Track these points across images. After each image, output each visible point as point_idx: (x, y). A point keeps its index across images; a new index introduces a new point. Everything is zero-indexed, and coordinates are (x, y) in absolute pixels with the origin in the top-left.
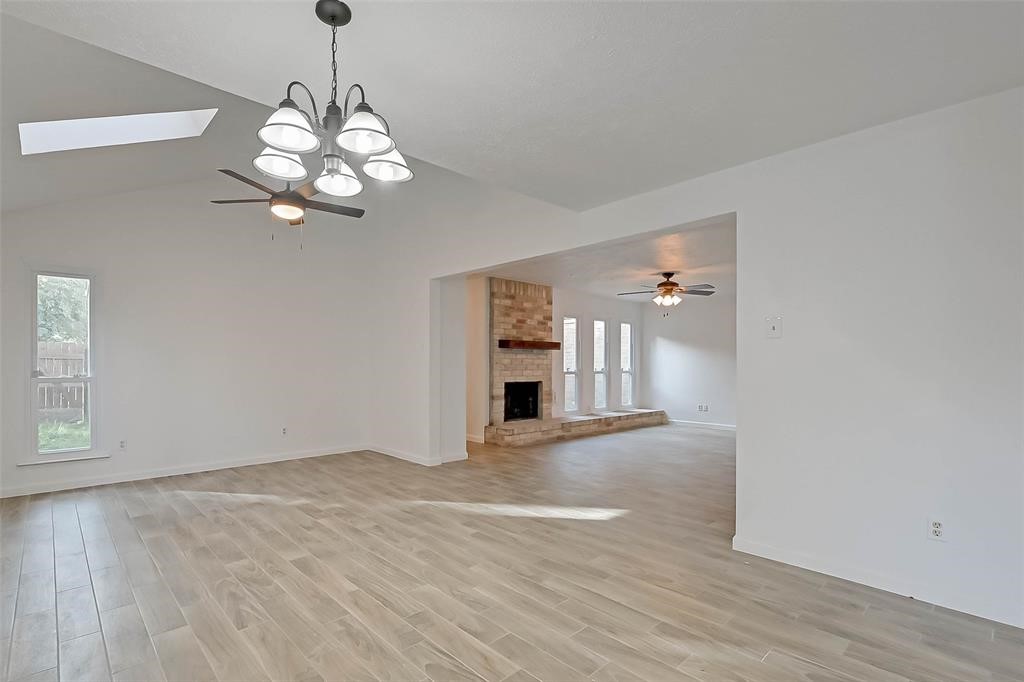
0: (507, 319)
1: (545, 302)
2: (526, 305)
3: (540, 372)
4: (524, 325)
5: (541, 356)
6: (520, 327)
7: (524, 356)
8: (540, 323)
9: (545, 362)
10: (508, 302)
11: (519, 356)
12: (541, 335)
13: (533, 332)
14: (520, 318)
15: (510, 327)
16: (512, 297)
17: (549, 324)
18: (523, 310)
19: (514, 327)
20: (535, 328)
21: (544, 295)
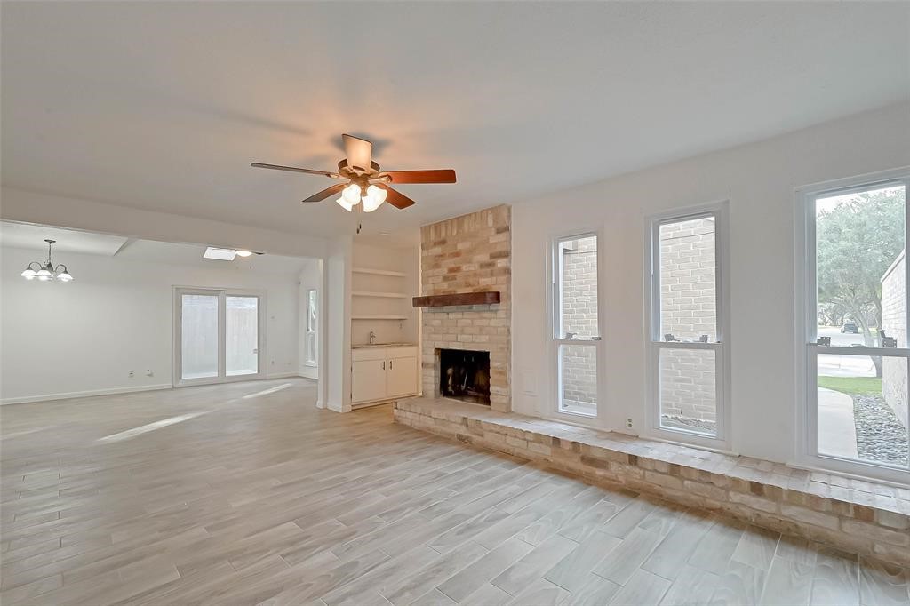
0: (436, 271)
1: (493, 231)
2: (460, 247)
3: (484, 338)
4: (458, 274)
5: (486, 315)
6: (454, 278)
7: (460, 316)
8: (482, 265)
9: (493, 322)
10: (438, 250)
11: (451, 316)
12: (487, 283)
13: (471, 280)
14: (453, 266)
15: (440, 279)
16: (443, 242)
17: (501, 263)
18: (457, 254)
19: (445, 279)
20: (475, 275)
21: (491, 223)
